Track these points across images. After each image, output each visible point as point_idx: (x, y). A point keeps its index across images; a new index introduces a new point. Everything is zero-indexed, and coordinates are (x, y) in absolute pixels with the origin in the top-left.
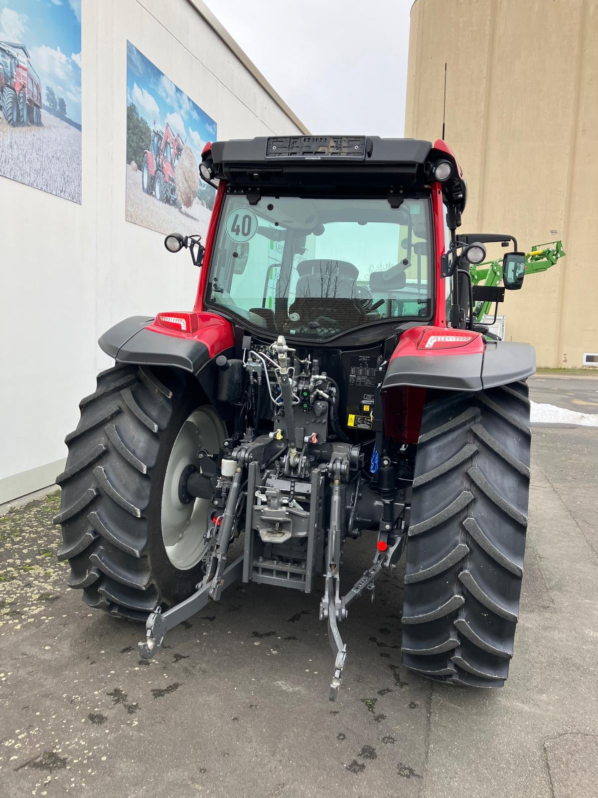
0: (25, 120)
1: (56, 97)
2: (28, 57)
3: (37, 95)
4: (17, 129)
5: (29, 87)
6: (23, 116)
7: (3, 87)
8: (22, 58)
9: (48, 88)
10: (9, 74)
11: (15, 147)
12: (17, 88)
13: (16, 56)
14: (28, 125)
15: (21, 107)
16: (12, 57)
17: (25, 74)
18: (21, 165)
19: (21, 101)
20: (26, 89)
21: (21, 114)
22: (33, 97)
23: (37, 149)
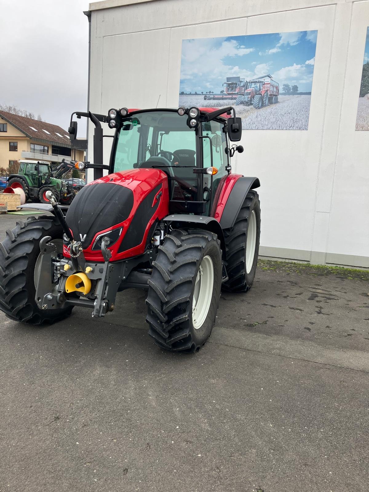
0: (267, 104)
1: (290, 87)
2: (271, 78)
3: (276, 91)
4: (261, 110)
5: (271, 89)
6: (265, 103)
7: (254, 96)
8: (267, 80)
9: (284, 85)
10: (258, 90)
11: (259, 116)
12: (263, 94)
13: (263, 81)
14: (268, 105)
15: (264, 100)
16: (261, 82)
17: (269, 86)
18: (262, 122)
19: (265, 97)
20: (269, 91)
21: (264, 102)
22: (273, 92)
23: (274, 113)
